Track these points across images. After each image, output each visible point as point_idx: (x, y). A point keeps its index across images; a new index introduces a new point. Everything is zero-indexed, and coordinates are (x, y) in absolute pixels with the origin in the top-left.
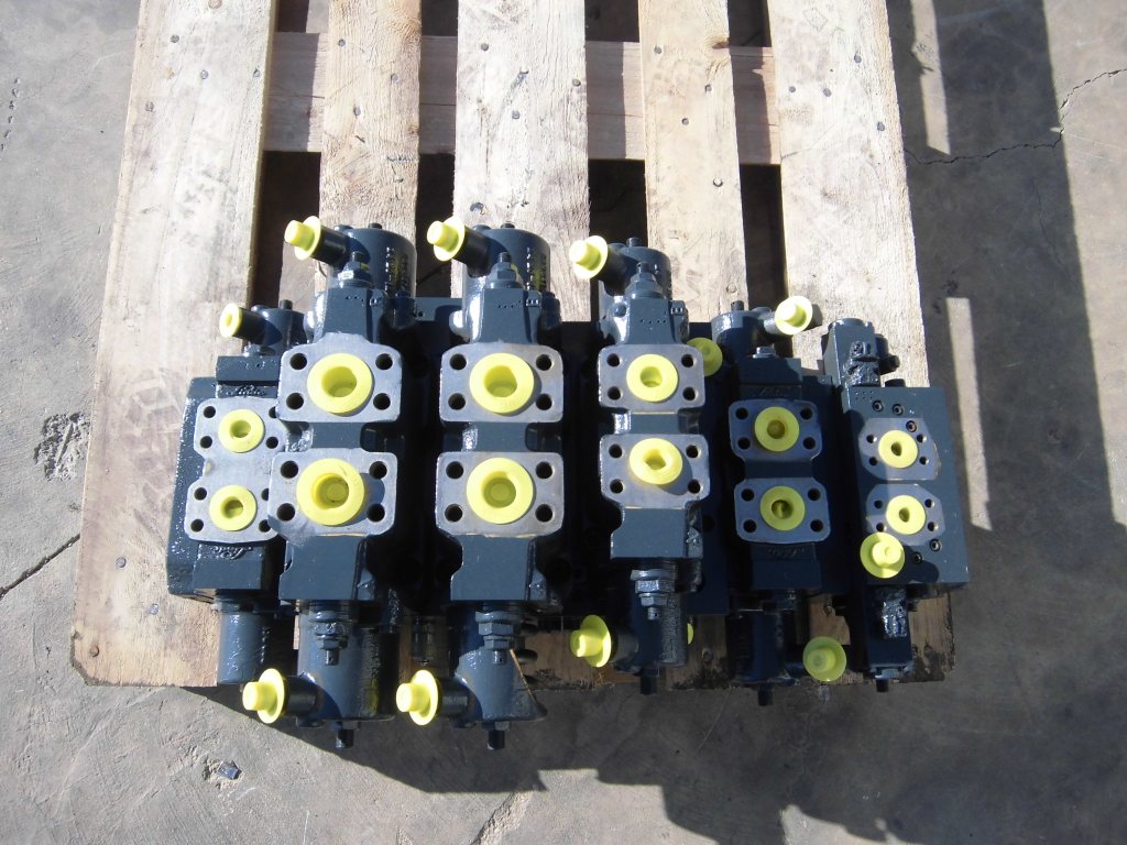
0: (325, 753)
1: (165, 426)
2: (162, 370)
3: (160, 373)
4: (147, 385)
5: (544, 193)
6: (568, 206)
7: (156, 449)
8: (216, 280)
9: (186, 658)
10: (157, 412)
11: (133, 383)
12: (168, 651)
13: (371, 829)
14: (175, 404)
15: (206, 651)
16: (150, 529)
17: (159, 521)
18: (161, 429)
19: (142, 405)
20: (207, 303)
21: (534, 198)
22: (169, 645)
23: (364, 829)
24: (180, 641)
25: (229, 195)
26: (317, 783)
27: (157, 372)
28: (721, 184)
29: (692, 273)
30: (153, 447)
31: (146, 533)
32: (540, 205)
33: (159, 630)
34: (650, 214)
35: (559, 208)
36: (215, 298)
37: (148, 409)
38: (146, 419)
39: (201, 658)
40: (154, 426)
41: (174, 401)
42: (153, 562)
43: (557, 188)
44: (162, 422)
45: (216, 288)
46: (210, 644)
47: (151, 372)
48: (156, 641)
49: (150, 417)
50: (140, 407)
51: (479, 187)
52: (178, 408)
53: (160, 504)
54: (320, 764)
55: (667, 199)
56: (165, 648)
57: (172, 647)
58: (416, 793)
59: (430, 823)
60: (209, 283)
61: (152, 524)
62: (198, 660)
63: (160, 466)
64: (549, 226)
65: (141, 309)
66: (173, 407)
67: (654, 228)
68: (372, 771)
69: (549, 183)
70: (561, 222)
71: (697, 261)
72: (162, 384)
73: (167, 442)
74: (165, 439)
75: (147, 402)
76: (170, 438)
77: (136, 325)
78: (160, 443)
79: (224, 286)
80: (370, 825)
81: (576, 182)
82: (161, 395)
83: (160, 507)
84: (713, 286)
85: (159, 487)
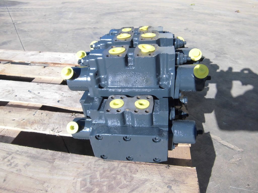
0: (210, 180)
1: (97, 180)
2: (74, 179)
3: (75, 180)
4: (78, 185)
7: (105, 183)
8: (47, 159)
9: (187, 177)
10: (90, 182)
11: (76, 190)
12: (185, 182)
13: (230, 169)
14: (89, 176)
15: (184, 171)
16: (138, 187)
17: (135, 184)
18: (98, 181)
19: (86, 187)
20: (55, 163)
22: (183, 183)
23: (230, 171)
24: (181, 179)
25: (18, 153)
26: (220, 183)
27: (75, 181)
30: (104, 184)
31: (139, 189)
33: (178, 186)
36: (54, 160)
37: (88, 185)
38: (92, 186)
39: (186, 172)
40: (96, 184)
41: (88, 176)
42: (150, 186)
44: (95, 180)
45: (50, 159)
46: (181, 170)
47: (73, 183)
48: (182, 187)
49: (91, 185)
50: (87, 188)
52: (91, 175)
53: (128, 183)
54: (214, 182)
56: (184, 183)
57: (184, 181)
58: (216, 158)
59: (224, 155)
60: (47, 161)
61: (136, 186)
62: (187, 173)
63: (113, 182)
65: (46, 185)
66: (90, 176)
68: (213, 168)
72: (80, 180)
73: (104, 179)
74: (102, 180)
75: (85, 185)
76: (102, 178)
77: (51, 187)
78: (103, 182)
79: (51, 157)
80: (229, 170)
82: (84, 180)
83: (129, 183)
85: (121, 183)
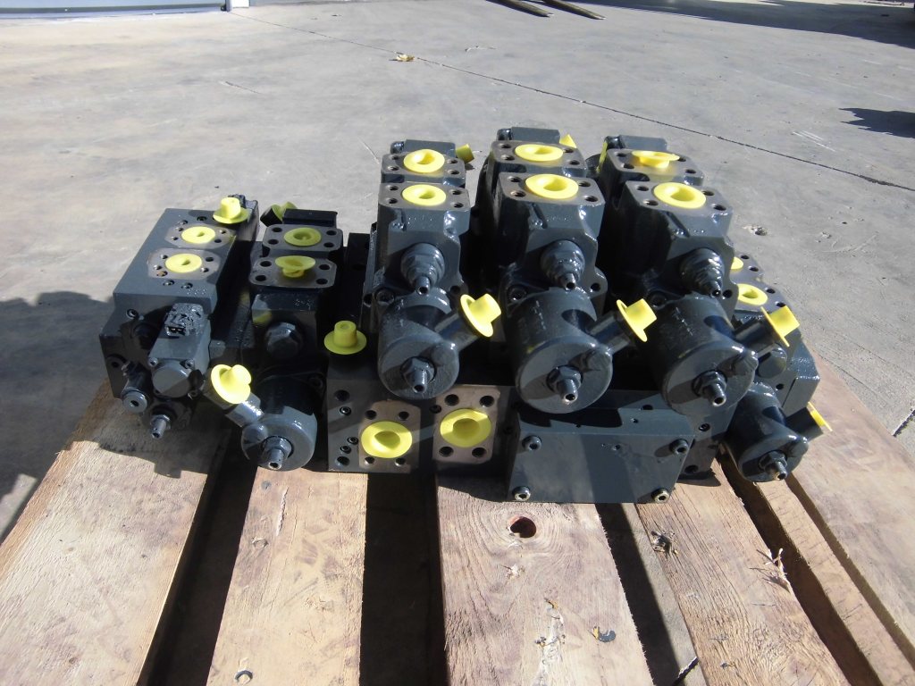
5: (514, 657)
6: (478, 641)
21: (528, 650)
28: (238, 677)
29: (309, 562)
32: (518, 641)
34: (356, 632)
35: (490, 638)
43: (498, 666)
51: (611, 663)
55: (329, 653)
64: (501, 614)
67: (353, 616)
69: (509, 672)
70: (485, 619)
71: (299, 574)
81: (468, 675)
84: (284, 546)
